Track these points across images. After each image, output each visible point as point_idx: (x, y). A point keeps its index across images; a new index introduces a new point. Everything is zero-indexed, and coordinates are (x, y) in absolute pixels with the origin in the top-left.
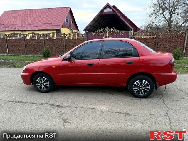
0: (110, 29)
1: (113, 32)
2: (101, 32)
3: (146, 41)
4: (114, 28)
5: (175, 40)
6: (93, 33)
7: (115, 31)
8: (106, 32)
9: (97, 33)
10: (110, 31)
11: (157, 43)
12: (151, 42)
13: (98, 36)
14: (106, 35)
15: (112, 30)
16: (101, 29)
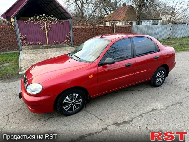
0: (48, 17)
1: (52, 20)
2: (37, 20)
3: (86, 31)
4: (52, 16)
5: (107, 29)
6: (26, 21)
7: (54, 19)
8: (44, 21)
9: (32, 21)
10: (49, 19)
11: (94, 33)
12: (90, 32)
13: (34, 25)
14: (44, 24)
15: (51, 18)
16: (36, 17)
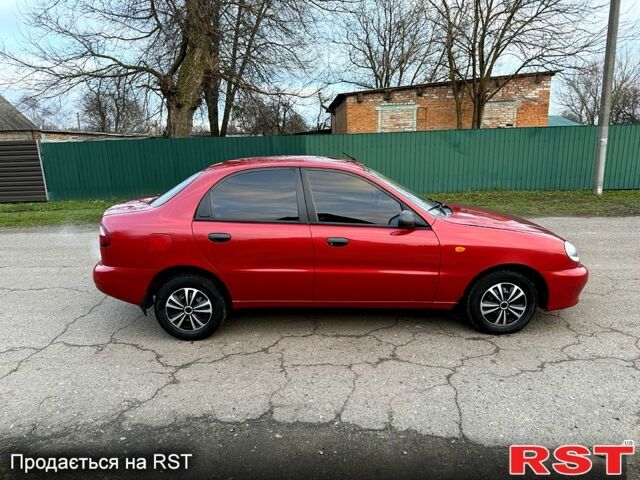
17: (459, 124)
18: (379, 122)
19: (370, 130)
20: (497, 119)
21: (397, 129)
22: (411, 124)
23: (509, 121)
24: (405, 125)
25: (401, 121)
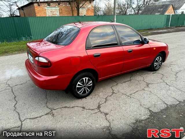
17: (73, 15)
18: (47, 13)
19: (44, 16)
20: (82, 13)
21: (53, 16)
22: (57, 14)
23: (85, 14)
24: (56, 14)
25: (54, 13)
